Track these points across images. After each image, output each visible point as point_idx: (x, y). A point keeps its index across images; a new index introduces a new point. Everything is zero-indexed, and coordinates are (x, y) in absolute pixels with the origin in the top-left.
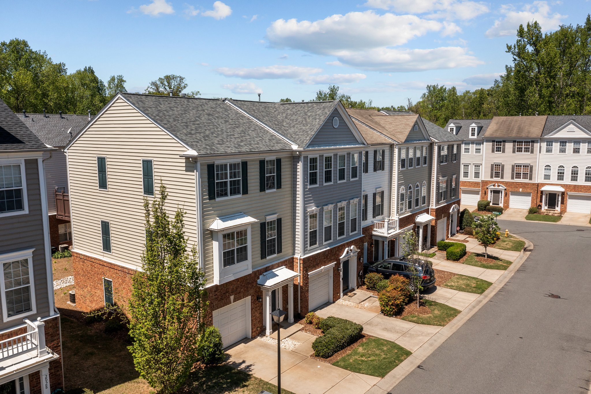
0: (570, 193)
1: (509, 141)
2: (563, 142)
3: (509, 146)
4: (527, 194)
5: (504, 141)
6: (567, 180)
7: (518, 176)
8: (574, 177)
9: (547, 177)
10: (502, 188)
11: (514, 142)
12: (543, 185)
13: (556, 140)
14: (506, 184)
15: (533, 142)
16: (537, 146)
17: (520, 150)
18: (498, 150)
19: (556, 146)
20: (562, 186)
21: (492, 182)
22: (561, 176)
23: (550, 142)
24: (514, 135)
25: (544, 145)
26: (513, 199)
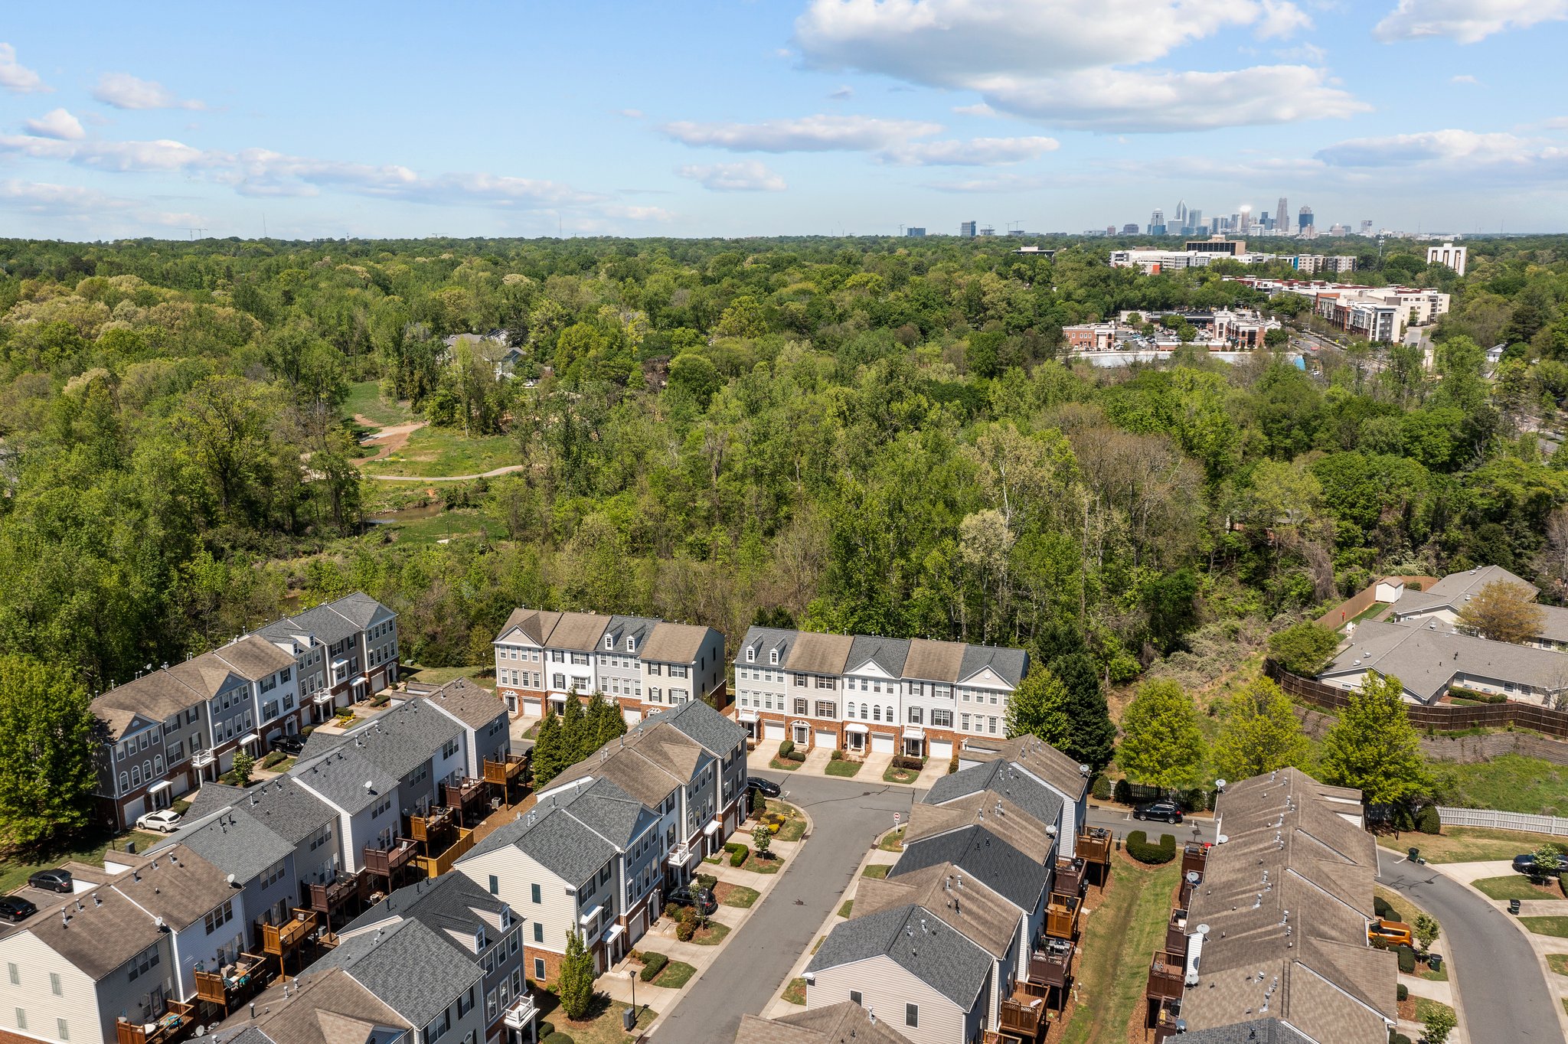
0: (873, 733)
1: (811, 675)
2: (865, 679)
3: (811, 680)
4: (833, 733)
5: (806, 675)
6: (871, 720)
7: (822, 713)
8: (877, 718)
9: (851, 714)
10: (807, 725)
11: (816, 676)
12: (848, 723)
13: (858, 677)
14: (810, 721)
15: (835, 678)
16: (839, 683)
17: (822, 686)
18: (801, 684)
19: (858, 683)
20: (867, 725)
21: (796, 718)
22: (864, 716)
23: (852, 678)
24: (815, 669)
25: (846, 680)
26: (818, 737)
